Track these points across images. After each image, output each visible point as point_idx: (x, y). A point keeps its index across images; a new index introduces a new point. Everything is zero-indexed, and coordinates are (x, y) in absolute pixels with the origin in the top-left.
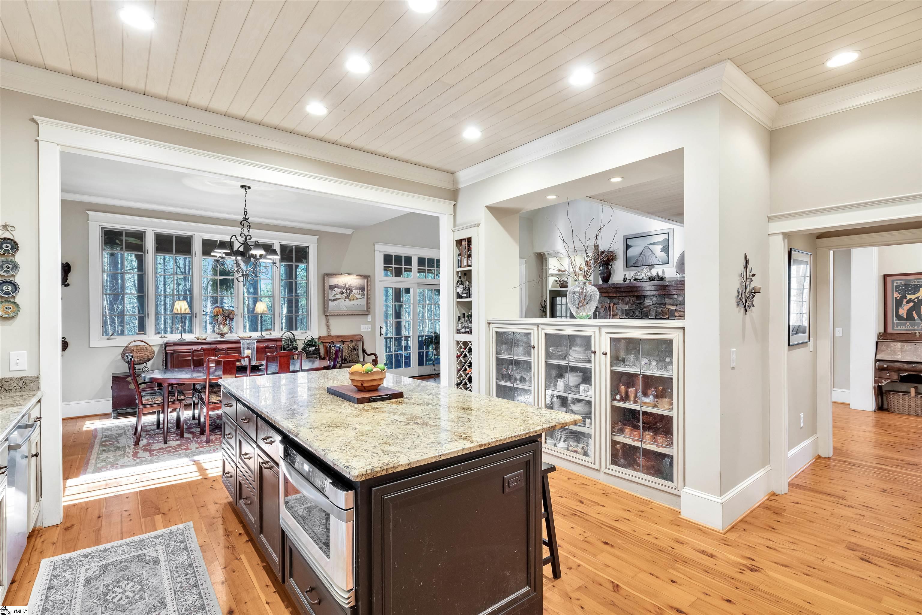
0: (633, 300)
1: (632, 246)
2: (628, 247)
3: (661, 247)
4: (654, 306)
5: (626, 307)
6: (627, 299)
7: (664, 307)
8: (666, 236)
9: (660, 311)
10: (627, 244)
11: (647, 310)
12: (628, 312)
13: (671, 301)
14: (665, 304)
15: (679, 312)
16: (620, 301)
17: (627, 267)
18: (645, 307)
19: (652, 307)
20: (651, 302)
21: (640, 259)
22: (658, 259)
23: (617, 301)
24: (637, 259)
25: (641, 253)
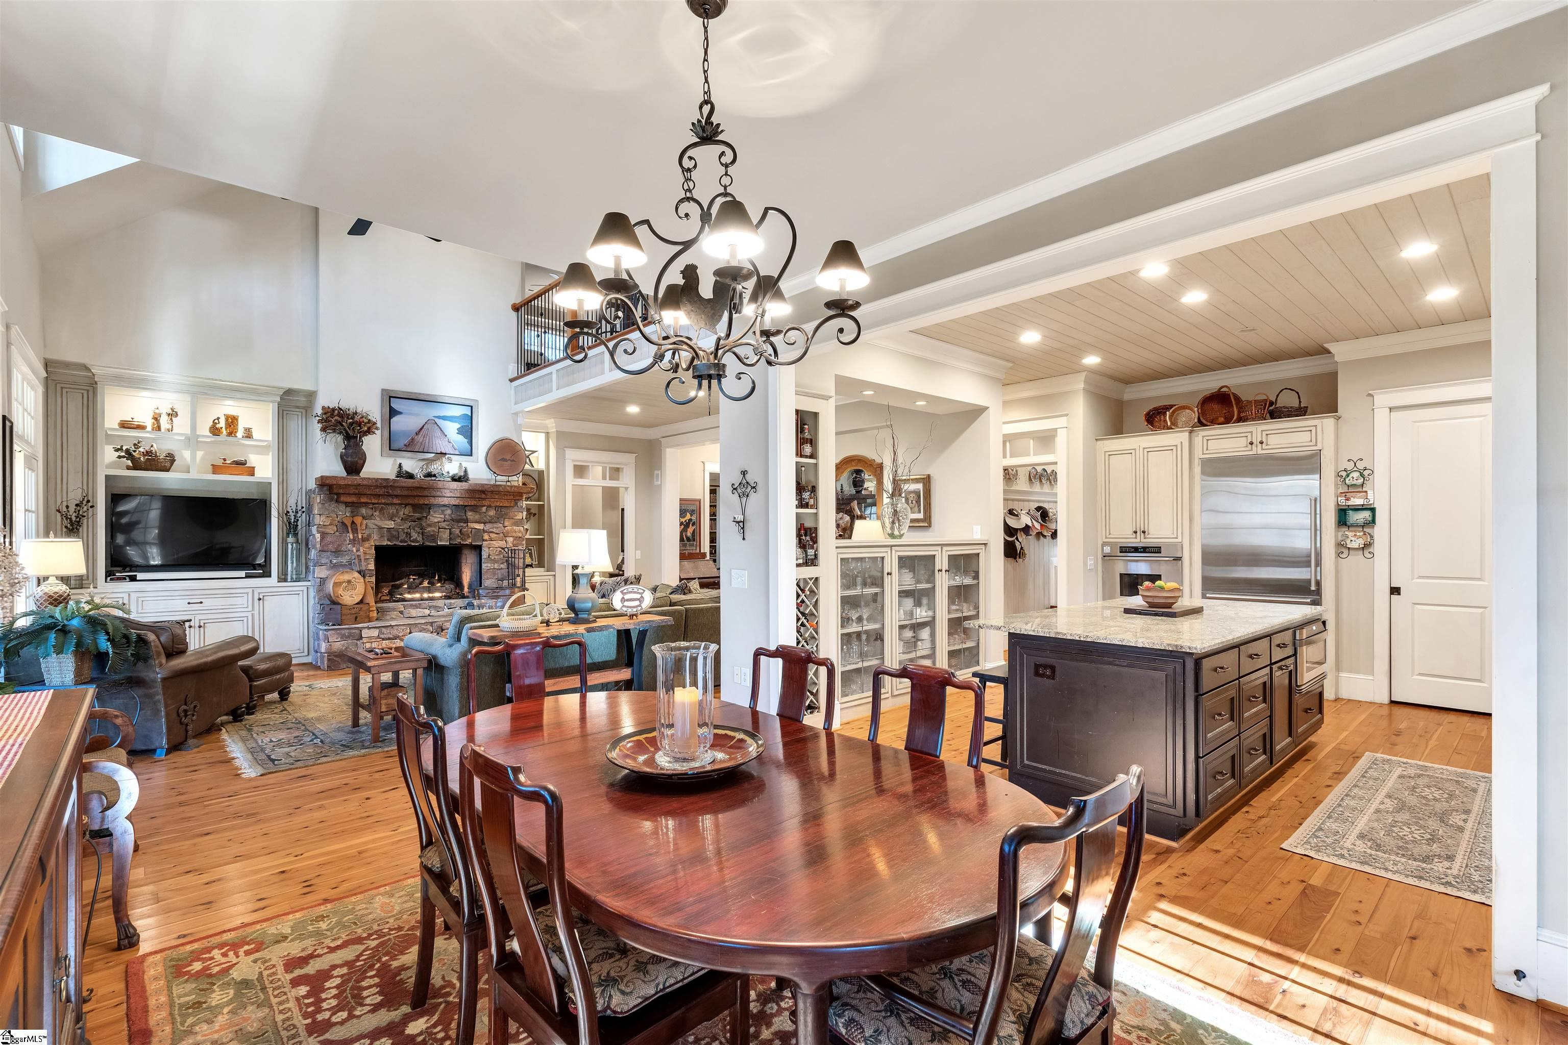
0: (408, 511)
1: (400, 413)
2: (393, 413)
3: (457, 426)
4: (446, 523)
5: (391, 524)
6: (392, 510)
7: (465, 525)
8: (467, 411)
9: (457, 531)
10: (390, 407)
11: (434, 531)
12: (395, 533)
13: (477, 517)
14: (466, 521)
15: (491, 534)
16: (377, 513)
17: (390, 450)
18: (429, 525)
19: (443, 525)
20: (442, 516)
21: (419, 438)
22: (453, 446)
23: (370, 512)
24: (413, 439)
25: (421, 429)
